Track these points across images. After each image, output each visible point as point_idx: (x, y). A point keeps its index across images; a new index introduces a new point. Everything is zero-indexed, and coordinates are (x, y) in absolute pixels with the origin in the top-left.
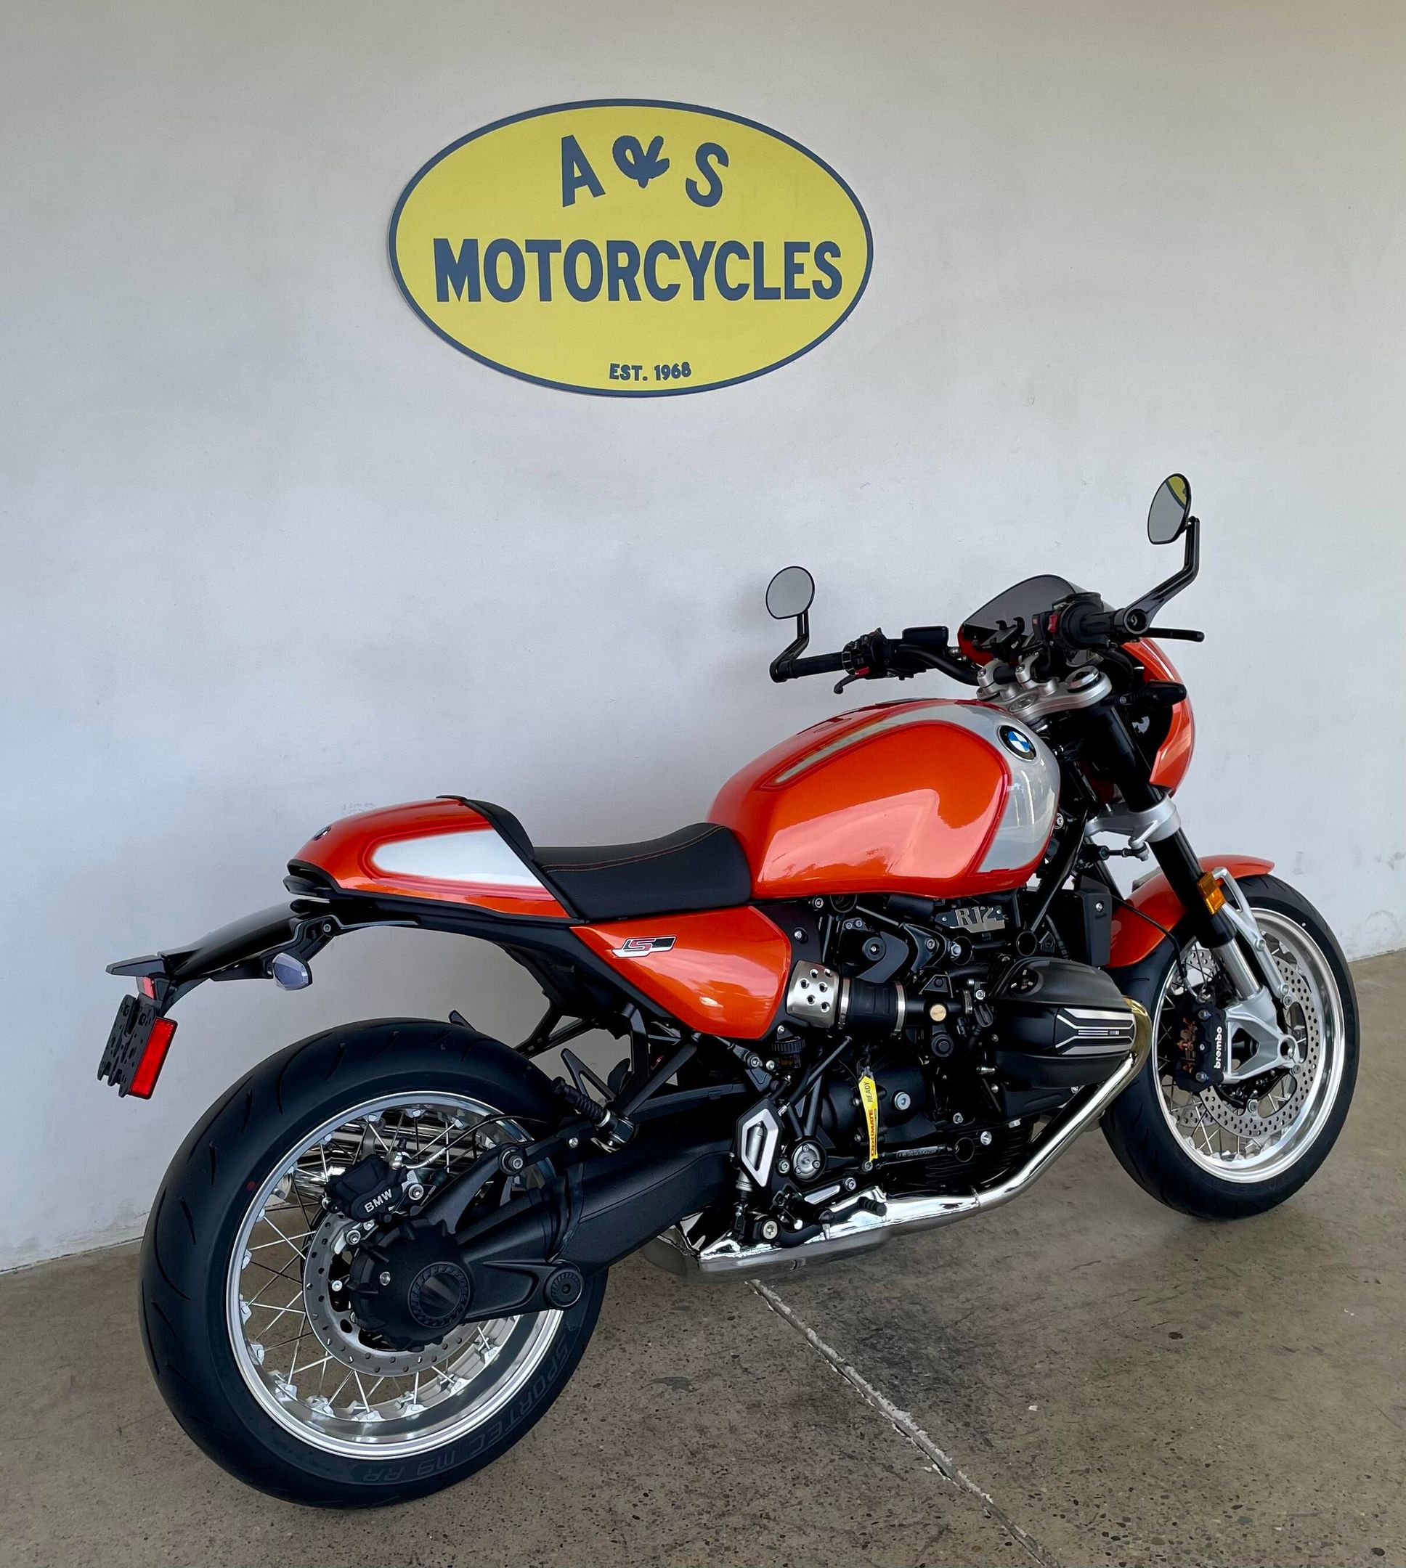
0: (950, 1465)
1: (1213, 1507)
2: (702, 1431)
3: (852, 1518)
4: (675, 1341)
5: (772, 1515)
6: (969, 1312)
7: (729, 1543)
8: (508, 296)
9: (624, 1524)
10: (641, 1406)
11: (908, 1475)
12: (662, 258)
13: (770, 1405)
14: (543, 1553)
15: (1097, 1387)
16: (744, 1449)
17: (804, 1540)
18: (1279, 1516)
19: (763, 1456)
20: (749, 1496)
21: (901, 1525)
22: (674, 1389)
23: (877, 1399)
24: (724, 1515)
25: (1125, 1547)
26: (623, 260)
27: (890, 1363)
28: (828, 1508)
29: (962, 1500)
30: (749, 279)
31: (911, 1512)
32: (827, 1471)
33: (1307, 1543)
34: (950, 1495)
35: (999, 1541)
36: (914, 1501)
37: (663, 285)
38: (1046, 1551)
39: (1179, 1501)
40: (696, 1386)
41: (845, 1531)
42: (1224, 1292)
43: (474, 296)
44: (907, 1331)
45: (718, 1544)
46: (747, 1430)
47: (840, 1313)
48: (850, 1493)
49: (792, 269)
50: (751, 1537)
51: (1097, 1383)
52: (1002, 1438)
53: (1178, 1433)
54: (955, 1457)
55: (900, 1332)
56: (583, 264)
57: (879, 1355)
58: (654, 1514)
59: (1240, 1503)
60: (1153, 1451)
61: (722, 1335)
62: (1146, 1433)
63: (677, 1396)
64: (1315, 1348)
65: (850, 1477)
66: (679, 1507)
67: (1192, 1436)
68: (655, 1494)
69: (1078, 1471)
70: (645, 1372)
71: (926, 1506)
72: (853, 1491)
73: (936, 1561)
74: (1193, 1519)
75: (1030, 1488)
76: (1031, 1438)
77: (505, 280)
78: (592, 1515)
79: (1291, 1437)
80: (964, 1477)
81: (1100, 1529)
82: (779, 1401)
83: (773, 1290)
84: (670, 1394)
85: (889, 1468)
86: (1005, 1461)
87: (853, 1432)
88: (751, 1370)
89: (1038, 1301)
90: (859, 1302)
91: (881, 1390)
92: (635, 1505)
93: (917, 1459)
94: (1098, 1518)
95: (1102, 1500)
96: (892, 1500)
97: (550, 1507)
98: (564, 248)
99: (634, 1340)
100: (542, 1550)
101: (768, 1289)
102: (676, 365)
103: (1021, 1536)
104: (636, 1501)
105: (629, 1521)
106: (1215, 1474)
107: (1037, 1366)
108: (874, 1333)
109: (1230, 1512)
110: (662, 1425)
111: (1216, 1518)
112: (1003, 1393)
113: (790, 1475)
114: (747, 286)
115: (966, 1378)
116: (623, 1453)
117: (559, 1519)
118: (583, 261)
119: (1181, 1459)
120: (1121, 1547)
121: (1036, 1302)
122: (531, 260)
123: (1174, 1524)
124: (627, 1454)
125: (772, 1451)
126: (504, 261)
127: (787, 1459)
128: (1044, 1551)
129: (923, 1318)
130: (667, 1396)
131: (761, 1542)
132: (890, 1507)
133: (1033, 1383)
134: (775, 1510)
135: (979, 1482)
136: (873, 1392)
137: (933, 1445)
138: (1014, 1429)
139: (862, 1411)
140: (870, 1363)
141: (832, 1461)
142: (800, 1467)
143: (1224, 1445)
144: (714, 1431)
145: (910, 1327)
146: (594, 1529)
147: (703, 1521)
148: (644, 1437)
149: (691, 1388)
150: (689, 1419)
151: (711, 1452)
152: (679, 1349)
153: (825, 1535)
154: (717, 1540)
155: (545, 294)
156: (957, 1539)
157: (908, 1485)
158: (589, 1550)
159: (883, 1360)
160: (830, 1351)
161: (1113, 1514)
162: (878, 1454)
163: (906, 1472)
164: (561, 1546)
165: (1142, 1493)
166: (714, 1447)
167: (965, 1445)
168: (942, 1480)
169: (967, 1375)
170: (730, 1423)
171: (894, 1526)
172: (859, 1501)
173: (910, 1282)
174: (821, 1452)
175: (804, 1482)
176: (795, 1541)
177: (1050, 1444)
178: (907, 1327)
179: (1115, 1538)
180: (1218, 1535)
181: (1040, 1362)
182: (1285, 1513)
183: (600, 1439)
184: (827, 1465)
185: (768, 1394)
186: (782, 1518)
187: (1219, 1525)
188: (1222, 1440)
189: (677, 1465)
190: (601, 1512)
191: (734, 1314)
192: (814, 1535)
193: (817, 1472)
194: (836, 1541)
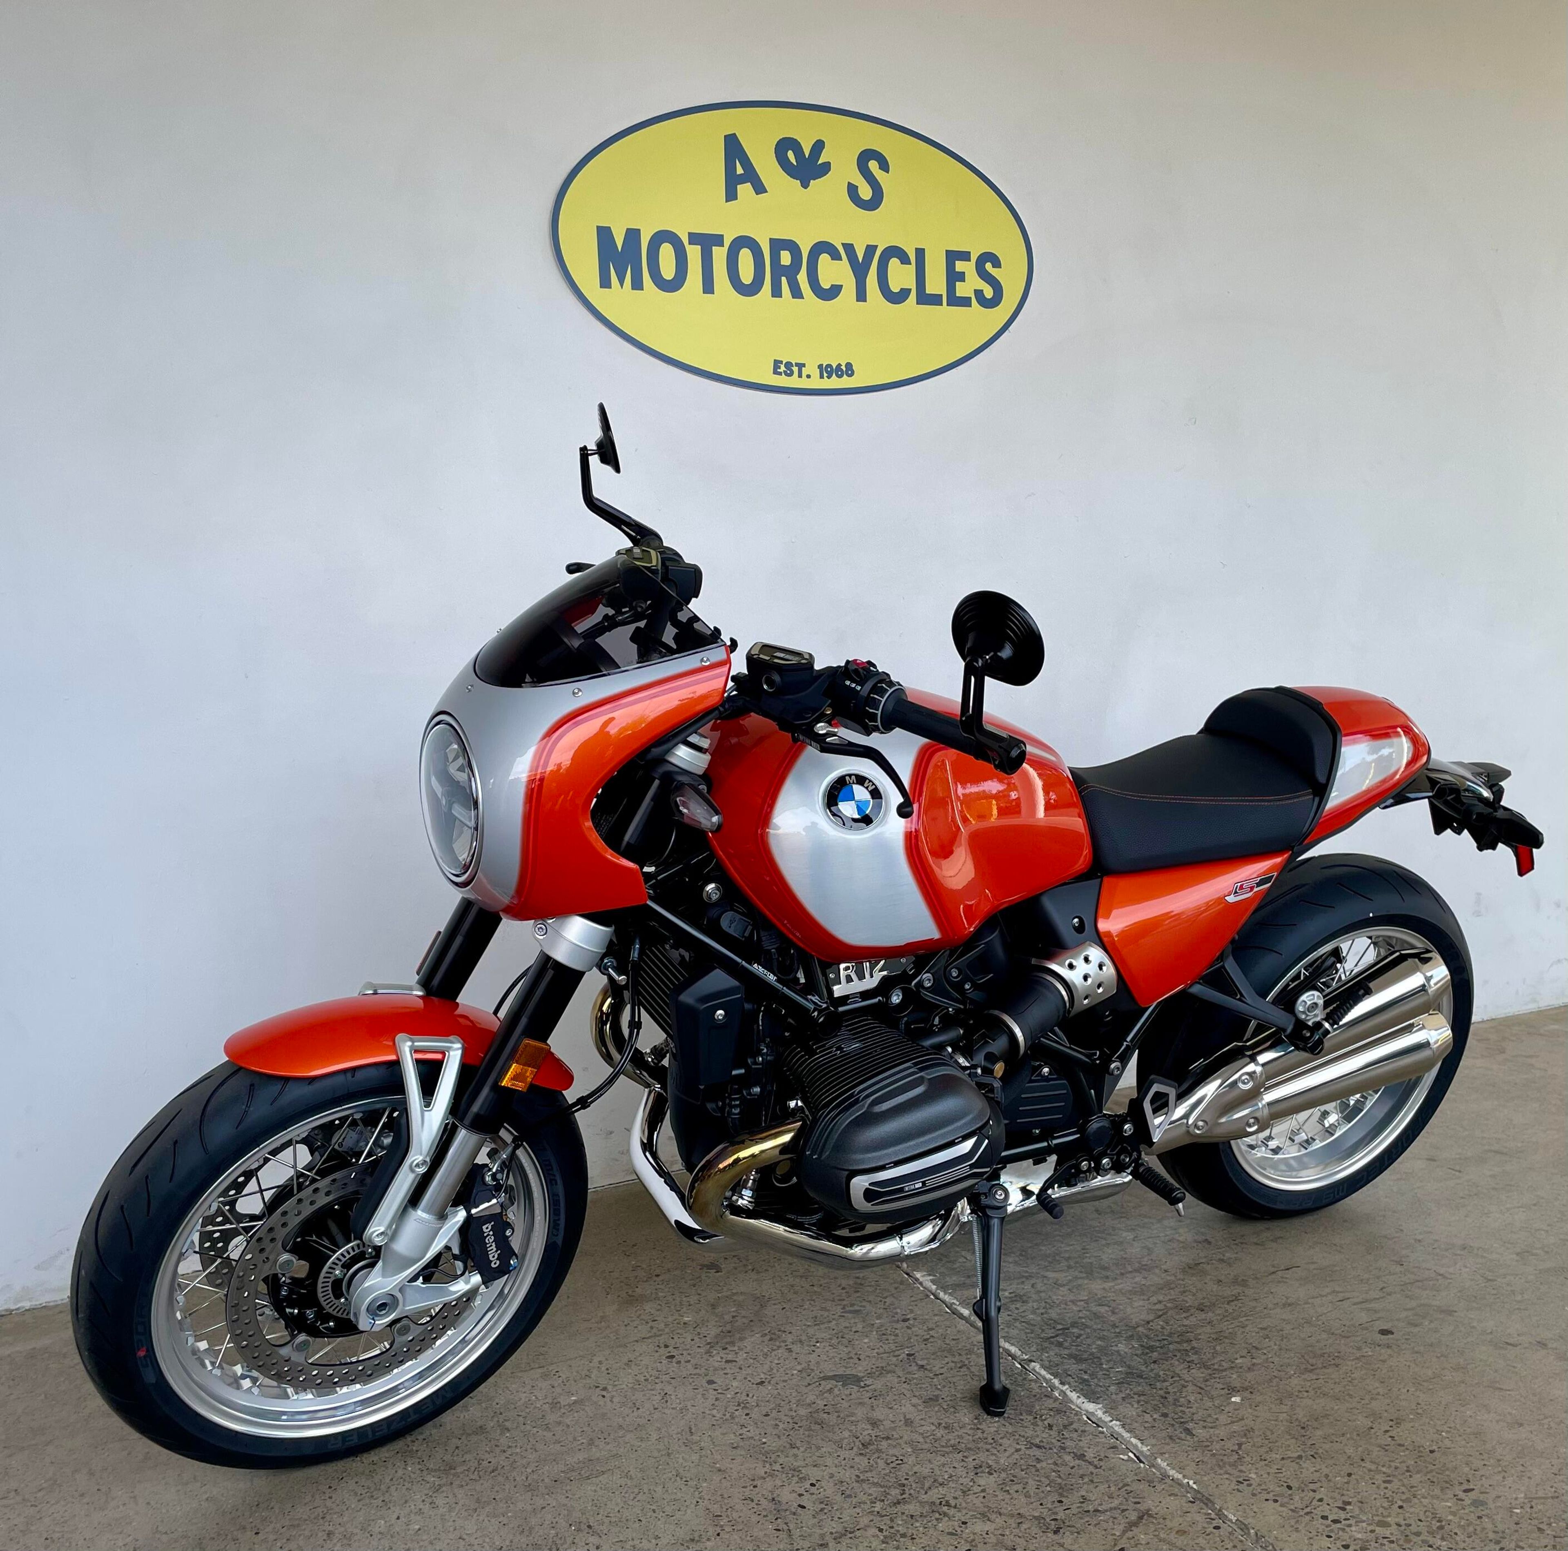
0: (1148, 1453)
1: (1442, 1489)
2: (874, 1424)
3: (1041, 1504)
4: (845, 1341)
5: (952, 1502)
6: (1161, 1313)
7: (905, 1531)
8: (673, 286)
9: (788, 1513)
10: (808, 1401)
11: (1102, 1463)
12: (824, 259)
13: (949, 1398)
14: (698, 1541)
15: (1305, 1380)
16: (921, 1440)
17: (989, 1526)
18: (1516, 1499)
19: (943, 1446)
20: (927, 1485)
21: (1096, 1511)
22: (843, 1385)
23: (1065, 1393)
24: (899, 1503)
25: (1347, 1529)
26: (786, 258)
27: (1079, 1359)
28: (1015, 1495)
29: (1163, 1486)
30: (911, 284)
31: (1107, 1498)
32: (1012, 1460)
33: (1550, 1524)
34: (1148, 1481)
35: (1206, 1525)
36: (1109, 1487)
37: (825, 285)
38: (1259, 1534)
39: (1404, 1485)
40: (867, 1382)
41: (1035, 1517)
42: (1435, 1293)
43: (637, 285)
44: (1095, 1330)
45: (892, 1531)
46: (923, 1422)
47: (1023, 1314)
48: (1040, 1481)
49: (954, 277)
50: (930, 1524)
51: (1303, 1376)
52: (1205, 1427)
53: (1397, 1422)
54: (1153, 1445)
55: (1088, 1331)
56: (746, 260)
57: (1067, 1352)
58: (822, 1503)
59: (1472, 1487)
60: (1371, 1438)
61: (897, 1335)
62: (1362, 1422)
63: (848, 1392)
64: (1539, 1342)
65: (1038, 1466)
66: (850, 1496)
67: (1412, 1424)
68: (823, 1484)
69: (1290, 1458)
70: (812, 1370)
71: (1123, 1492)
72: (1043, 1479)
73: (1136, 1545)
74: (1421, 1502)
75: (1238, 1474)
76: (1235, 1427)
77: (668, 270)
78: (753, 1505)
79: (1521, 1425)
80: (1164, 1465)
81: (1318, 1512)
82: (959, 1395)
83: (950, 1294)
84: (840, 1390)
85: (1082, 1457)
86: (1209, 1448)
87: (1040, 1423)
88: (928, 1367)
89: (1236, 1302)
90: (1043, 1304)
91: (1069, 1384)
92: (800, 1495)
93: (1112, 1448)
94: (1315, 1502)
95: (1319, 1484)
96: (1085, 1486)
97: (707, 1497)
98: (727, 242)
99: (801, 1341)
100: (697, 1538)
101: (945, 1293)
102: (840, 365)
103: (1231, 1521)
104: (802, 1491)
105: (794, 1510)
106: (1441, 1460)
107: (1237, 1361)
108: (1061, 1332)
109: (1462, 1495)
110: (833, 1419)
111: (1447, 1501)
112: (1203, 1386)
113: (971, 1465)
114: (909, 290)
115: (1161, 1373)
116: (788, 1446)
117: (716, 1509)
118: (745, 257)
119: (1403, 1445)
120: (1343, 1530)
121: (1232, 1303)
122: (694, 253)
123: (1401, 1507)
124: (792, 1446)
125: (952, 1442)
126: (667, 252)
127: (970, 1449)
128: (1257, 1534)
129: (1112, 1319)
130: (836, 1391)
131: (941, 1529)
132: (1084, 1493)
133: (1234, 1376)
134: (955, 1498)
135: (1180, 1469)
136: (1060, 1386)
137: (1129, 1435)
138: (1217, 1419)
139: (1049, 1403)
140: (1057, 1360)
141: (1018, 1450)
142: (982, 1457)
143: (1447, 1432)
144: (887, 1423)
145: (1099, 1327)
146: (755, 1518)
147: (876, 1509)
148: (811, 1430)
149: (862, 1384)
150: (860, 1413)
151: (884, 1444)
152: (850, 1349)
153: (1012, 1522)
154: (892, 1527)
155: (708, 287)
156: (1159, 1523)
157: (1102, 1472)
158: (748, 1538)
159: (1071, 1356)
160: (1013, 1349)
161: (1332, 1498)
162: (1068, 1443)
163: (1100, 1460)
164: (718, 1535)
165: (1363, 1478)
166: (888, 1438)
167: (1164, 1434)
168: (1140, 1467)
169: (1163, 1370)
170: (905, 1417)
171: (1088, 1511)
172: (1048, 1488)
173: (1097, 1286)
174: (1005, 1442)
175: (987, 1470)
176: (979, 1527)
177: (1257, 1433)
178: (1095, 1327)
179: (1335, 1521)
180: (1450, 1517)
181: (1241, 1357)
182: (1522, 1495)
183: (763, 1433)
184: (1013, 1454)
185: (946, 1389)
186: (964, 1505)
187: (1450, 1507)
188: (1445, 1428)
189: (847, 1456)
190: (764, 1503)
191: (908, 1317)
192: (999, 1521)
193: (1002, 1461)
194: (1024, 1526)
